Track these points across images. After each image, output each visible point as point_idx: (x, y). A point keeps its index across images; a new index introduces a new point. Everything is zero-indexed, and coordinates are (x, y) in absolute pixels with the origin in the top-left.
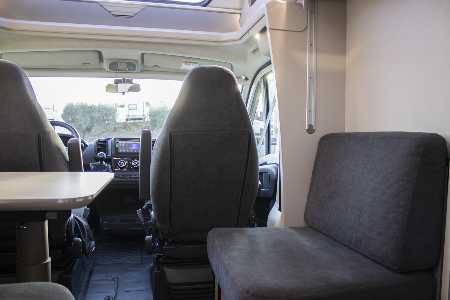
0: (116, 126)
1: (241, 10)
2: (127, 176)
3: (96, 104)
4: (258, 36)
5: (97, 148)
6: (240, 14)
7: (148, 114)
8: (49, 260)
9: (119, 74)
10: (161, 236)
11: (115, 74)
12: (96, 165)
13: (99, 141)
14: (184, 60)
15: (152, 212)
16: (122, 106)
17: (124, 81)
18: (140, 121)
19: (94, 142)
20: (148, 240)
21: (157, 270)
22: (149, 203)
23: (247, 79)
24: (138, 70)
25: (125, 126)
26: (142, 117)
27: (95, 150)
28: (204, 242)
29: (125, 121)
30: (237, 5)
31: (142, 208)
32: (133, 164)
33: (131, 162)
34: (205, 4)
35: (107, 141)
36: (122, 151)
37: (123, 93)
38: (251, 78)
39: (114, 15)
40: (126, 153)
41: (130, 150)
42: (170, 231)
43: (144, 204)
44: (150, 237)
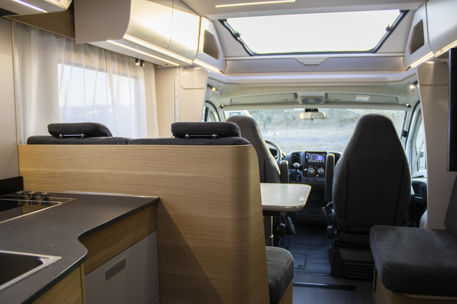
1: (404, 52)
2: (314, 180)
4: (412, 87)
5: (292, 159)
6: (403, 56)
8: (272, 236)
9: (308, 106)
10: (338, 227)
11: (306, 106)
12: (292, 172)
13: (294, 154)
14: (358, 95)
15: (333, 210)
17: (313, 111)
20: (330, 229)
21: (335, 250)
22: (331, 203)
23: (409, 106)
24: (323, 102)
28: (368, 234)
30: (400, 49)
31: (325, 206)
32: (319, 171)
33: (318, 170)
34: (374, 51)
35: (300, 153)
36: (311, 161)
37: (312, 120)
38: (413, 106)
39: (305, 65)
40: (314, 163)
41: (316, 161)
42: (345, 224)
43: (327, 204)
44: (331, 227)
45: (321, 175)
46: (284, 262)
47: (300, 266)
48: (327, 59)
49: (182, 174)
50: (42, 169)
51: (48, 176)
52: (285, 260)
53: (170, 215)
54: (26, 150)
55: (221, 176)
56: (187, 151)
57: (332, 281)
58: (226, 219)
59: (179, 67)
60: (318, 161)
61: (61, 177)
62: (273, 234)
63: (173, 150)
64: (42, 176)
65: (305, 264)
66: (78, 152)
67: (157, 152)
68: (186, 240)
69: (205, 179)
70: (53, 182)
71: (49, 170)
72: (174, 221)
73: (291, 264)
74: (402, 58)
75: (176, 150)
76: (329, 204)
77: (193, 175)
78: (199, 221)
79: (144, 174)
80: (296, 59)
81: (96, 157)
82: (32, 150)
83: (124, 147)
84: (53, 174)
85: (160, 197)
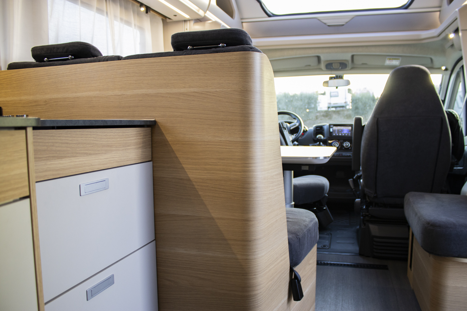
0: (318, 114)
1: (440, 7)
2: (339, 155)
3: (298, 93)
4: (452, 36)
5: (315, 132)
6: (440, 11)
7: (351, 101)
9: (333, 72)
10: (368, 199)
11: (330, 72)
13: (317, 127)
14: (387, 58)
15: (361, 181)
16: (324, 94)
17: (337, 77)
18: (341, 109)
19: (312, 127)
20: (357, 203)
22: (359, 174)
23: (446, 69)
24: (349, 67)
25: (327, 114)
26: (344, 105)
27: (314, 134)
29: (326, 109)
30: (436, 4)
31: (353, 178)
32: (344, 145)
33: (343, 143)
34: (406, 7)
35: (323, 127)
36: (336, 134)
37: (337, 88)
38: (450, 68)
39: (329, 26)
40: (339, 136)
41: (342, 134)
42: (375, 195)
43: (354, 176)
44: (359, 200)
45: (347, 149)
46: (307, 220)
47: (324, 246)
48: (353, 18)
49: (183, 90)
50: (24, 98)
51: (30, 105)
52: (307, 218)
53: (168, 141)
54: (6, 76)
55: (229, 90)
56: (188, 61)
57: (361, 260)
58: (235, 142)
59: (189, 20)
60: (343, 135)
61: (45, 105)
62: (294, 201)
63: (172, 62)
64: (23, 106)
65: (330, 244)
66: (63, 73)
67: (153, 65)
68: (186, 171)
69: (210, 94)
70: (35, 111)
71: (31, 98)
72: (173, 148)
73: (314, 223)
74: (438, 13)
75: (175, 62)
76: (356, 175)
77: (196, 90)
78: (203, 146)
79: (138, 93)
80: (319, 18)
81: (84, 78)
82: (12, 76)
83: (116, 63)
84: (35, 102)
85: (156, 120)
